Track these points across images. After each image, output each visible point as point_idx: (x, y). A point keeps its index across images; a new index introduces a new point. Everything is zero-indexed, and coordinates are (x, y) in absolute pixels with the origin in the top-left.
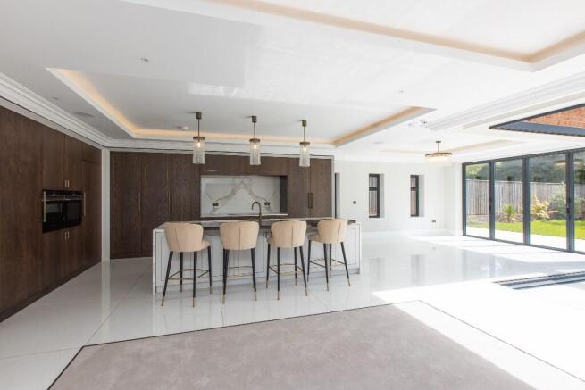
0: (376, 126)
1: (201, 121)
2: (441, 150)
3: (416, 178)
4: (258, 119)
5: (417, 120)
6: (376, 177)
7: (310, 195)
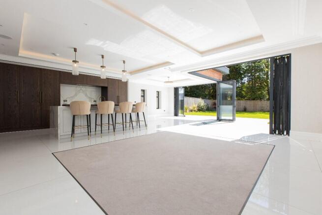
0: (151, 67)
1: (76, 53)
2: (170, 81)
3: (158, 92)
4: (104, 57)
5: (167, 67)
6: (143, 91)
7: (118, 97)
